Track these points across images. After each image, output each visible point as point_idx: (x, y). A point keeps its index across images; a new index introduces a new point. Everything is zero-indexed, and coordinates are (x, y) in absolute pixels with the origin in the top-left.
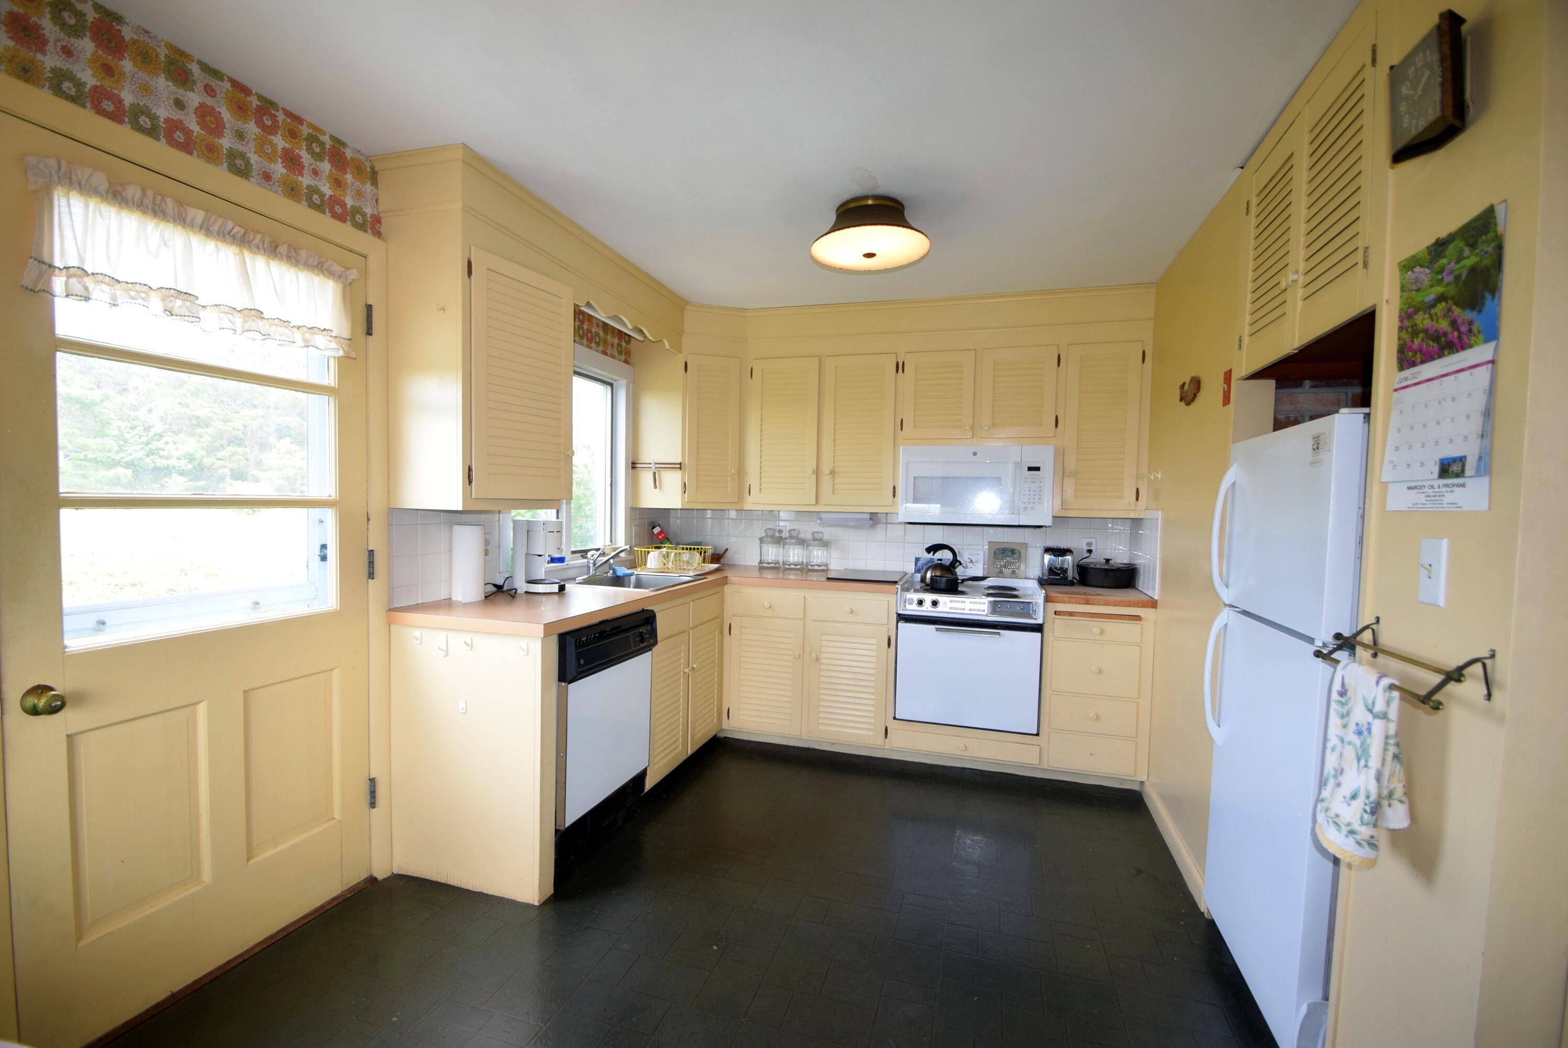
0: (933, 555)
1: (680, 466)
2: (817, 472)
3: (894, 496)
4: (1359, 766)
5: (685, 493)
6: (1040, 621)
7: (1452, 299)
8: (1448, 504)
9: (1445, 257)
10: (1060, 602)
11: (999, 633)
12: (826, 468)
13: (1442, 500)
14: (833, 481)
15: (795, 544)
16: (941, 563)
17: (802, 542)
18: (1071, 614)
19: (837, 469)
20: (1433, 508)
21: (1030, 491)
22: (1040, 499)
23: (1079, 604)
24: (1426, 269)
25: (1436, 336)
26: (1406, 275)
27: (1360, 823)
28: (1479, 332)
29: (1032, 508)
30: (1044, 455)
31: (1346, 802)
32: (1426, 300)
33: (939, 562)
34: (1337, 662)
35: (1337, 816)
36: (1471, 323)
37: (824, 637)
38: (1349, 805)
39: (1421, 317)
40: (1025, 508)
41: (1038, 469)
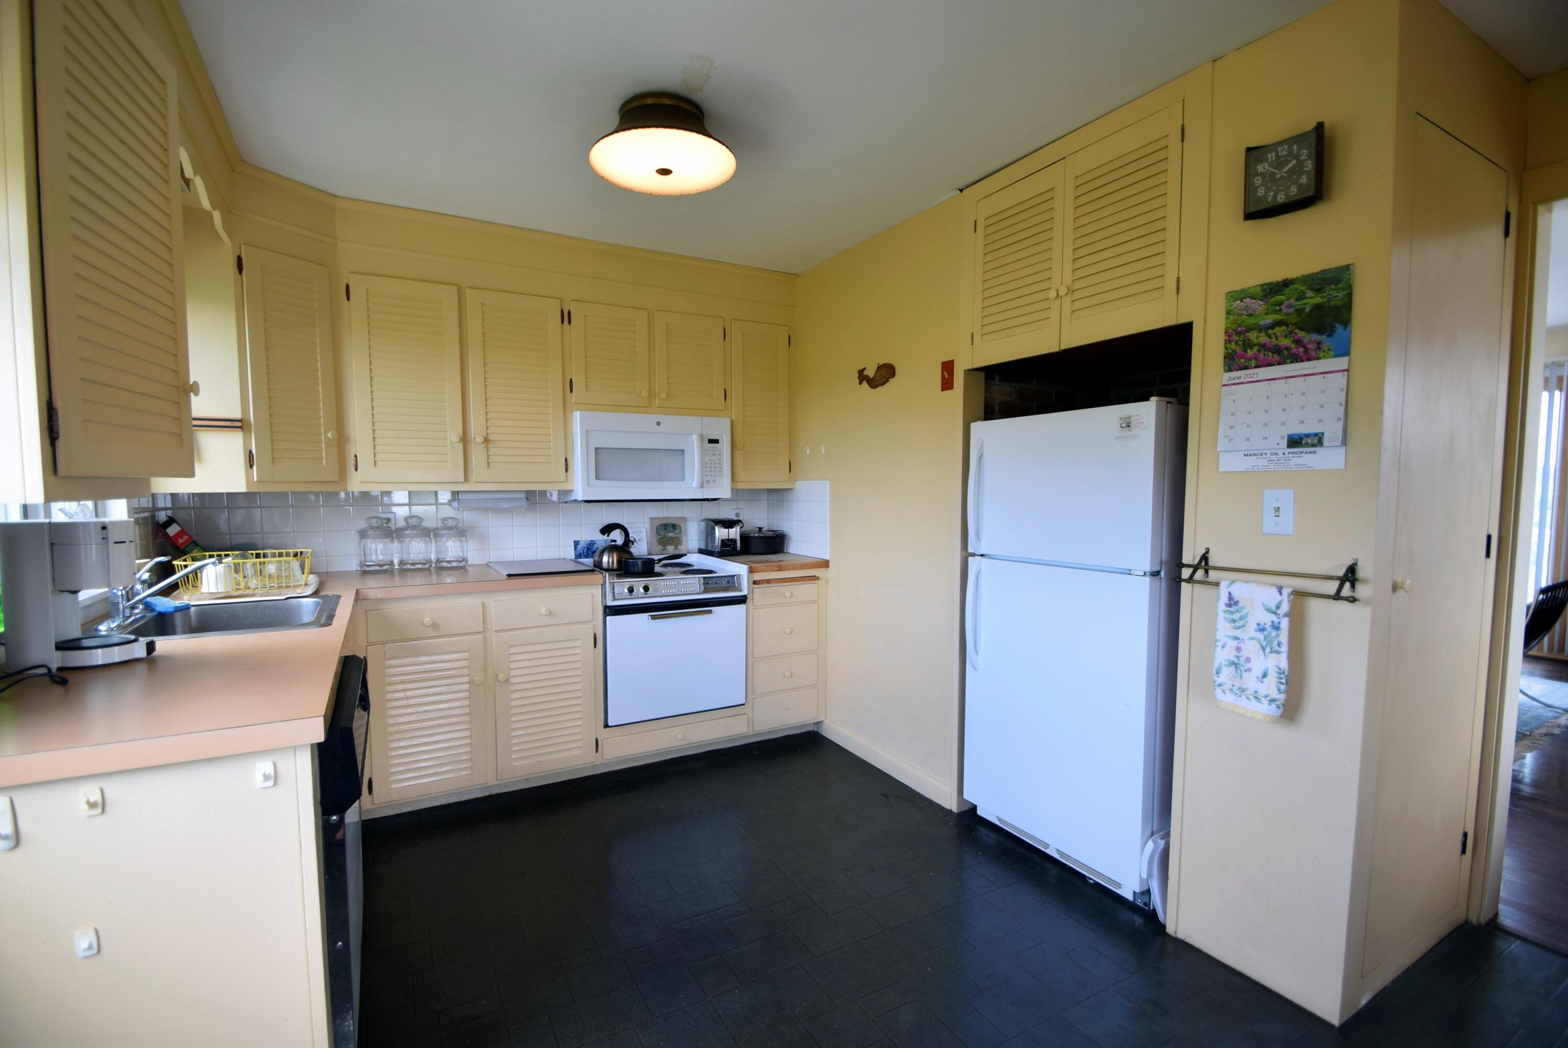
0: (608, 536)
1: (239, 425)
2: (465, 439)
3: (566, 471)
4: (1265, 653)
5: (251, 467)
6: (745, 592)
7: (1293, 325)
8: (1295, 465)
9: (1284, 295)
10: (759, 572)
11: (711, 610)
12: (476, 434)
13: (1289, 463)
14: (488, 451)
15: (417, 536)
16: (615, 545)
17: (427, 533)
18: (768, 581)
19: (491, 437)
20: (1278, 468)
21: (711, 464)
22: (720, 471)
23: (774, 571)
24: (1259, 301)
25: (1278, 350)
26: (1234, 303)
27: (1278, 693)
28: (1329, 350)
29: (714, 481)
30: (720, 428)
31: (1259, 681)
32: (1260, 323)
33: (613, 543)
34: (1217, 584)
35: (1256, 692)
36: (1319, 343)
37: (513, 650)
38: (1262, 682)
39: (1255, 335)
40: (708, 481)
41: (716, 441)
